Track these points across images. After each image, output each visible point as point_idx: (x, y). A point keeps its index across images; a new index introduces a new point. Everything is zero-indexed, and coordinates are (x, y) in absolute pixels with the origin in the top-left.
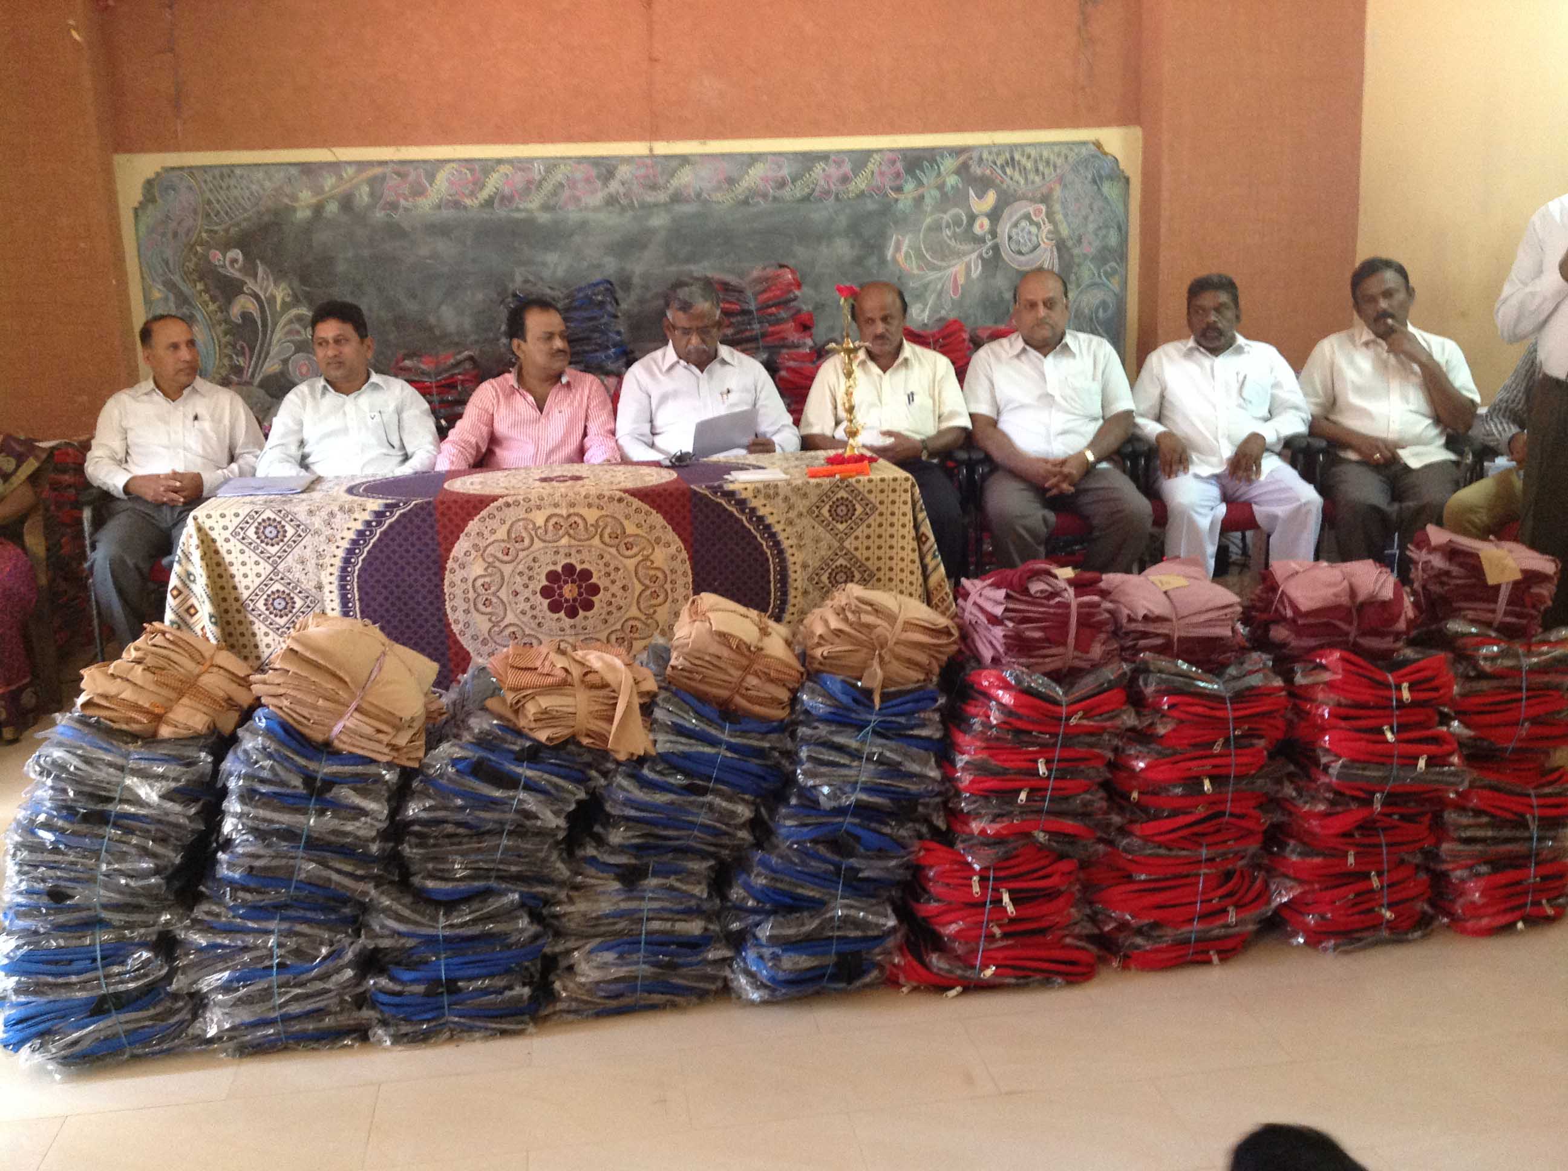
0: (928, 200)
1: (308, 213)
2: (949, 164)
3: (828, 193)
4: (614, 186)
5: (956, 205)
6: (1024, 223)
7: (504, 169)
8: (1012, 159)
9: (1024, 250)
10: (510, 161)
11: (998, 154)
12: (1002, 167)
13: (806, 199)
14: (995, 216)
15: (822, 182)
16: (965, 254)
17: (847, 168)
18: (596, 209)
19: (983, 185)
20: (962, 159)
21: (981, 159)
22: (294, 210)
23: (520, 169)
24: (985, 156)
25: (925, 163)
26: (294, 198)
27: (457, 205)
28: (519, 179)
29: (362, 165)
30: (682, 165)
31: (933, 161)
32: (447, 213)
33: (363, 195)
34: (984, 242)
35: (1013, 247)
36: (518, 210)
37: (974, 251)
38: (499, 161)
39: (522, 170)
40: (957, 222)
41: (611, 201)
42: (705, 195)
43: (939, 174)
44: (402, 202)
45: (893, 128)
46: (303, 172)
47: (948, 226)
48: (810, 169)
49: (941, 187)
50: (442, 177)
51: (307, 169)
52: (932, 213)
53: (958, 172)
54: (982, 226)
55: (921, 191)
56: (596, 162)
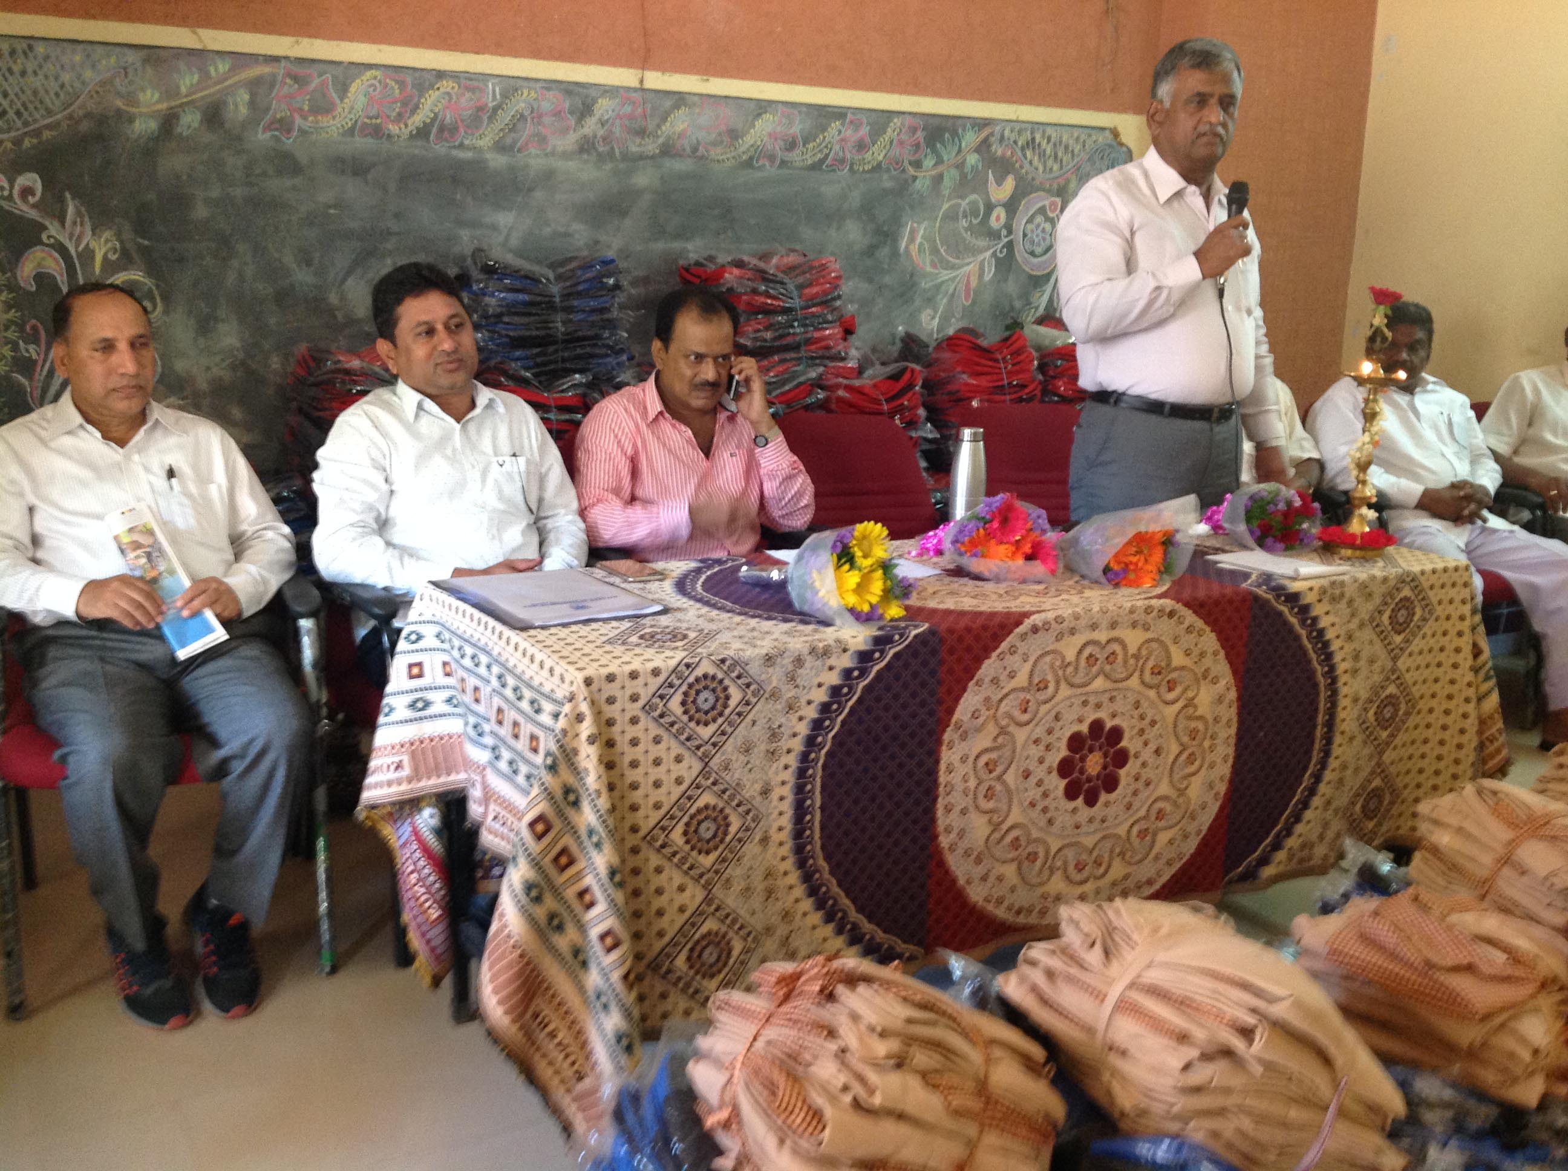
0: (947, 182)
1: (153, 125)
2: (970, 139)
3: (843, 161)
4: (590, 126)
5: (974, 191)
6: (1039, 219)
7: (446, 85)
8: (1033, 139)
9: (1038, 250)
10: (454, 76)
11: (1020, 132)
12: (1023, 149)
13: (816, 166)
14: (1011, 206)
15: (837, 147)
16: (982, 251)
17: (865, 130)
18: (565, 156)
19: (1003, 167)
20: (983, 135)
21: (1002, 138)
22: (131, 120)
23: (468, 89)
24: (1007, 133)
25: (947, 135)
26: (131, 99)
27: (377, 132)
28: (466, 101)
29: (240, 59)
30: (677, 107)
31: (954, 134)
32: (362, 143)
33: (239, 106)
34: (999, 238)
35: (1028, 246)
36: (461, 146)
37: (989, 248)
38: (441, 75)
39: (472, 90)
40: (975, 213)
41: (586, 146)
42: (701, 151)
43: (960, 151)
44: (298, 121)
45: (916, 88)
46: (146, 61)
47: (965, 216)
48: (824, 129)
49: (960, 166)
50: (357, 88)
51: (153, 55)
52: (949, 199)
53: (977, 150)
54: (998, 219)
55: (940, 168)
56: (569, 89)
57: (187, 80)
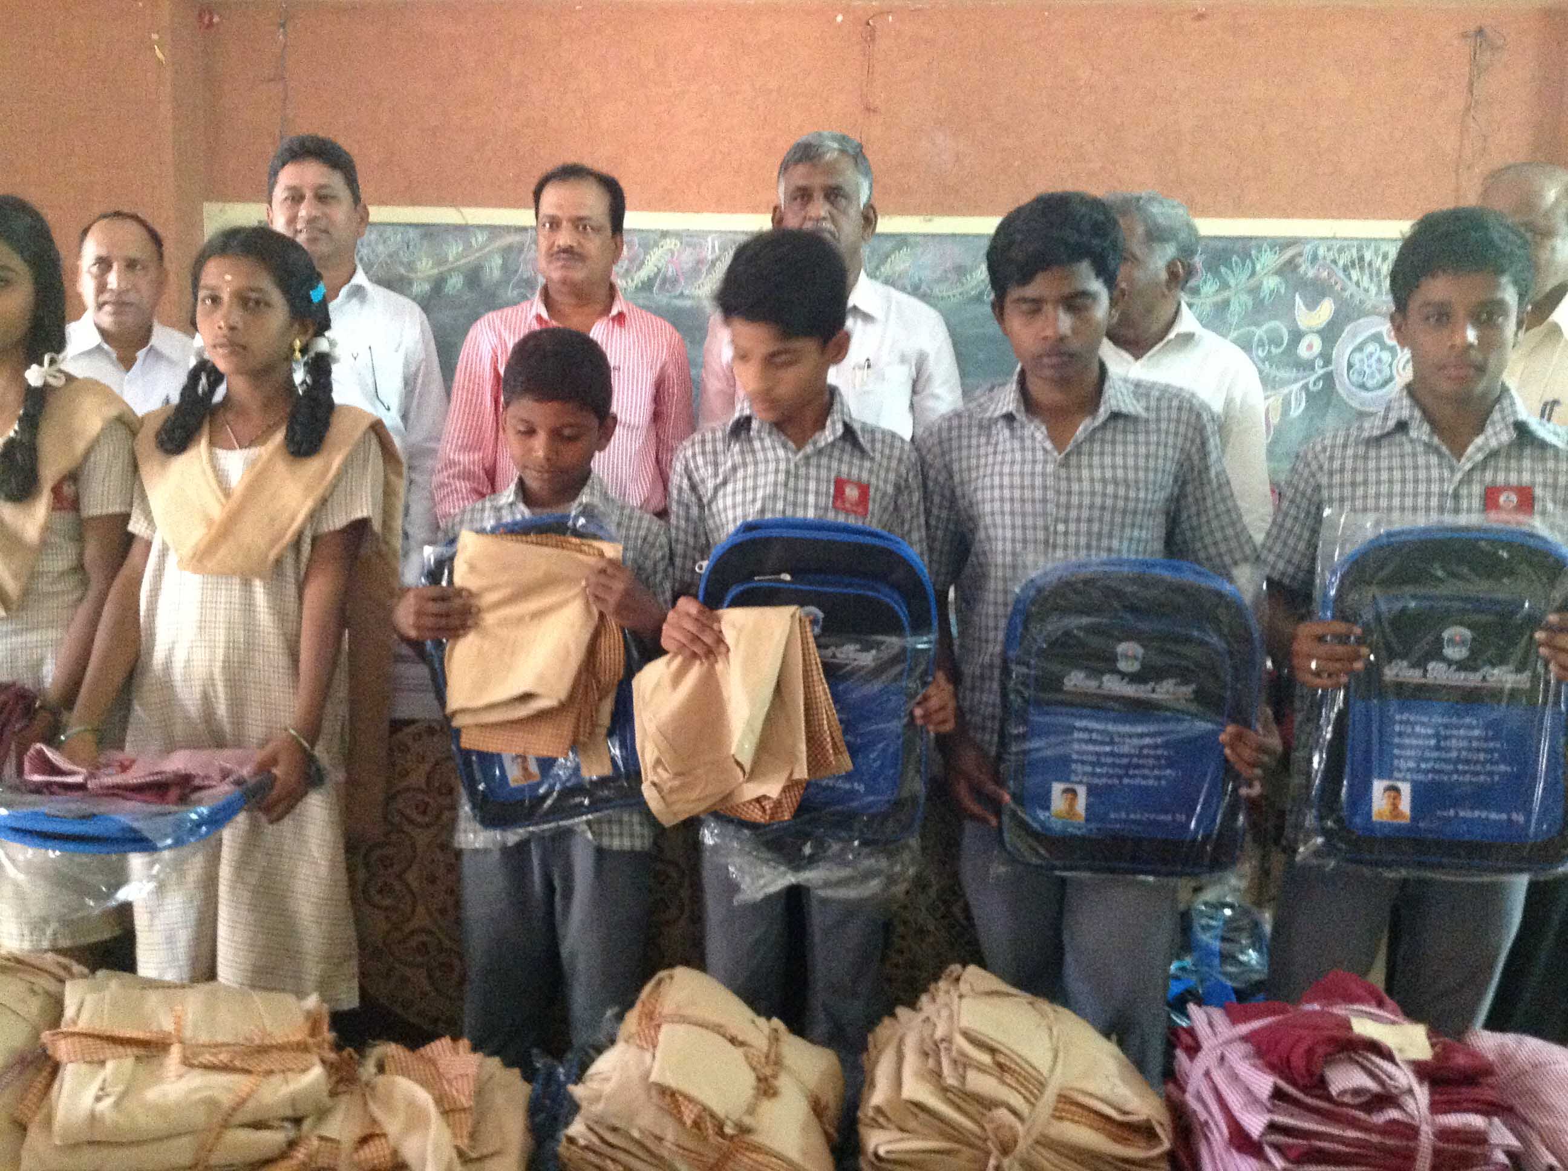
0: (1234, 307)
1: (427, 287)
2: (1268, 260)
5: (1275, 317)
6: (1371, 347)
7: (670, 243)
8: (1361, 259)
9: (1370, 383)
10: (677, 235)
11: (1341, 250)
12: (1345, 269)
14: (1330, 333)
16: (1285, 383)
19: (1316, 291)
20: (1289, 253)
21: (1315, 258)
22: (410, 283)
23: (689, 245)
24: (1321, 252)
25: (1235, 258)
26: (410, 266)
28: (687, 257)
29: (495, 231)
30: (898, 247)
31: (1246, 255)
33: (494, 268)
34: (1313, 369)
35: (1355, 378)
36: (682, 294)
37: (1296, 380)
38: (665, 234)
39: (693, 246)
40: (1275, 341)
42: (924, 287)
43: (1253, 273)
46: (424, 236)
47: (1261, 344)
49: (1254, 291)
51: (430, 232)
52: (1239, 326)
53: (1279, 272)
54: (1310, 347)
55: (1226, 294)
57: (454, 250)
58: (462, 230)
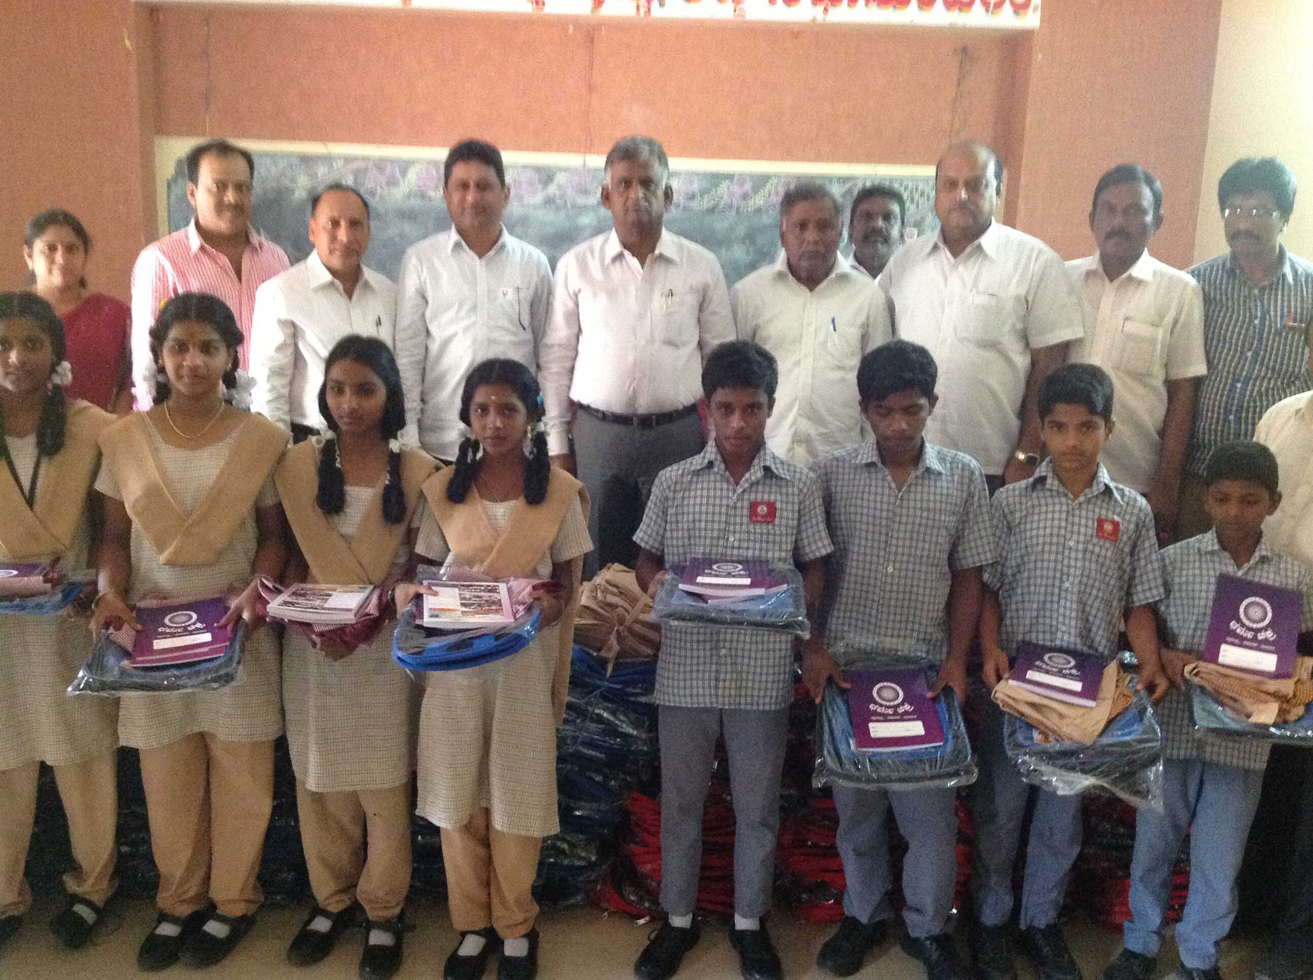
1: (304, 194)
3: (730, 206)
4: (552, 189)
13: (712, 211)
15: (726, 197)
17: (748, 187)
18: (535, 207)
20: (848, 186)
22: (293, 191)
26: (293, 180)
27: (423, 196)
29: (348, 160)
32: (415, 202)
41: (549, 202)
44: (379, 191)
45: (789, 155)
46: (302, 162)
48: (716, 186)
50: (412, 175)
56: (538, 169)
57: (321, 171)
58: (328, 159)
